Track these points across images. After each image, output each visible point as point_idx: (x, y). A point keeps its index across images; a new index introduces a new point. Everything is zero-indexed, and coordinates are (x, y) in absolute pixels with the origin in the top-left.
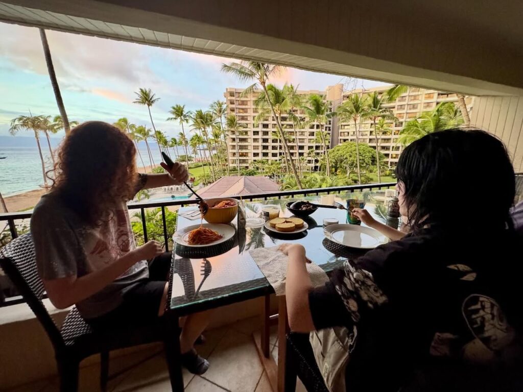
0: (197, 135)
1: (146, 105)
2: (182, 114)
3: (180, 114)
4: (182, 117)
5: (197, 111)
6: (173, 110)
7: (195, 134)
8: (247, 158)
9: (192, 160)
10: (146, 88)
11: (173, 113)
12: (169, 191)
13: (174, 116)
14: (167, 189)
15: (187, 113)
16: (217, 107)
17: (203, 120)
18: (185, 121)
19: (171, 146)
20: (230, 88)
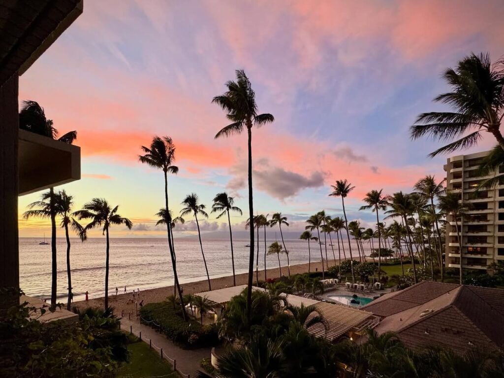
0: (396, 224)
1: (341, 196)
2: (378, 200)
3: (375, 200)
4: (378, 203)
5: (395, 195)
6: (367, 197)
7: (393, 222)
8: (485, 257)
9: (392, 256)
10: (341, 179)
11: (368, 200)
12: (353, 290)
13: (368, 204)
14: (350, 286)
15: (384, 198)
16: (426, 186)
17: (403, 204)
18: (382, 209)
19: (366, 238)
20: (454, 157)
